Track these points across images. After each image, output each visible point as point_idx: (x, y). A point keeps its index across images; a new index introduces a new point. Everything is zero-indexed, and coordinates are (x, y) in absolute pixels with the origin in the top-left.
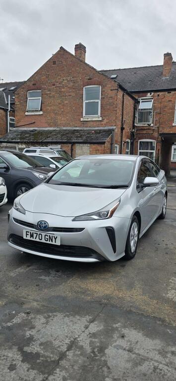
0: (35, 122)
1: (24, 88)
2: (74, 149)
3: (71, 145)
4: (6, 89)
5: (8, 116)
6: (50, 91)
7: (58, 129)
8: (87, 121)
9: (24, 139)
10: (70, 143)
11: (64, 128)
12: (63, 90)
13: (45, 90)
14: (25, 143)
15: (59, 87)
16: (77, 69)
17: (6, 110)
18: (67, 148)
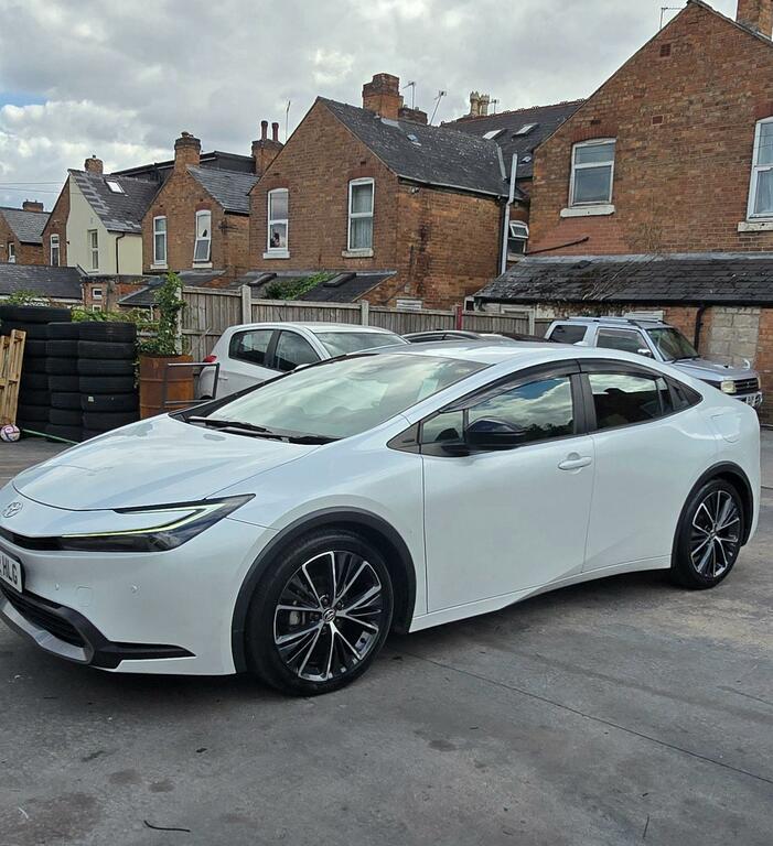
0: (586, 240)
1: (562, 136)
2: (706, 324)
3: (698, 309)
4: (506, 131)
5: (507, 218)
6: (643, 138)
7: (661, 259)
8: (759, 232)
9: (551, 290)
10: (695, 303)
11: (680, 256)
12: (685, 134)
13: (628, 136)
14: (554, 303)
15: (673, 125)
16: (738, 64)
17: (501, 202)
18: (684, 319)
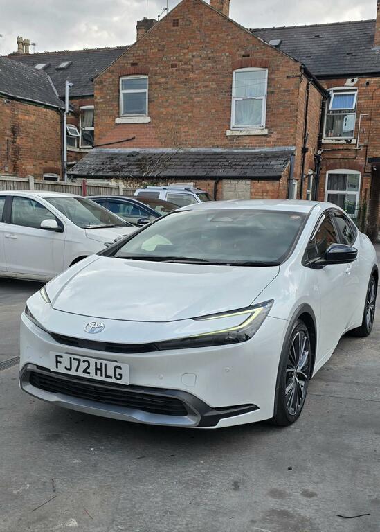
0: (133, 138)
1: (112, 71)
2: (220, 190)
3: (214, 182)
4: (50, 65)
5: (65, 122)
6: (166, 77)
7: (182, 151)
8: (238, 136)
9: (119, 170)
10: (212, 178)
11: (193, 150)
12: (191, 75)
13: (155, 74)
14: (124, 178)
15: (184, 70)
16: (220, 35)
17: (61, 112)
18: (209, 186)
